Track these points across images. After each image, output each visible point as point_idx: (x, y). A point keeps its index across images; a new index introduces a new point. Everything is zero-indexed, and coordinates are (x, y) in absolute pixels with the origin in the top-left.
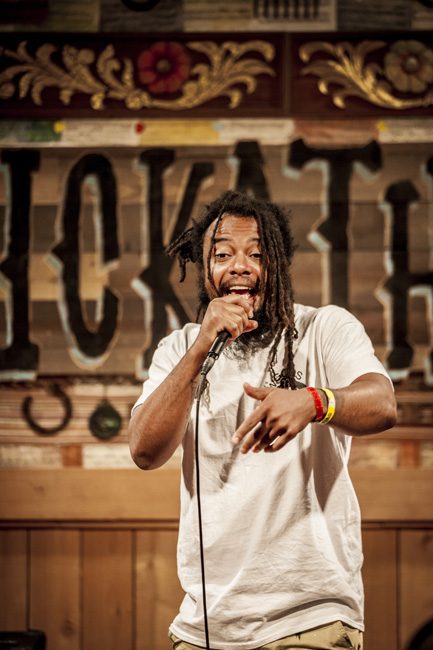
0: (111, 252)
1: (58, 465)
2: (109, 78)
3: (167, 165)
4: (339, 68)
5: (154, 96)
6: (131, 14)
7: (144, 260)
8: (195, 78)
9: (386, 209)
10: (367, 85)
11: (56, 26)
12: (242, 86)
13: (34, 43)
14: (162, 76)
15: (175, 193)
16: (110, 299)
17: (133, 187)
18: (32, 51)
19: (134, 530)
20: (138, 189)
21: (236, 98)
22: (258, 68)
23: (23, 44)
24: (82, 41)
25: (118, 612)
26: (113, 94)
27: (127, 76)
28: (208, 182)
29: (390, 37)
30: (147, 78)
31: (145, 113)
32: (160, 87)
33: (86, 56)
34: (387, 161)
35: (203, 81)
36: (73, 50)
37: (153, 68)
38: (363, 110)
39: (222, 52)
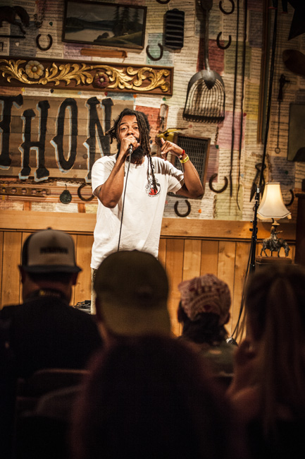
4: (9, 69)
9: (24, 119)
10: (19, 75)
29: (28, 59)
34: (24, 102)
38: (17, 84)
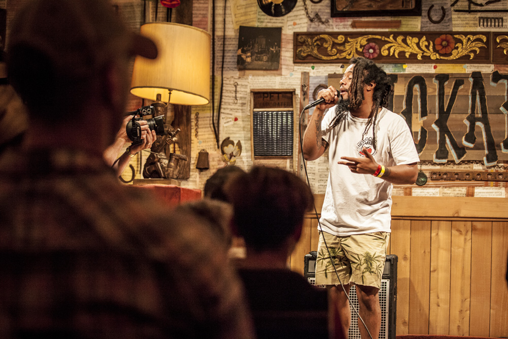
0: (424, 113)
1: (402, 195)
2: (424, 48)
3: (446, 81)
5: (440, 55)
6: (432, 25)
7: (437, 117)
8: (457, 48)
11: (404, 29)
12: (474, 52)
13: (396, 35)
14: (444, 47)
15: (448, 91)
16: (423, 131)
17: (433, 88)
18: (395, 38)
19: (431, 220)
20: (435, 89)
21: (472, 55)
22: (480, 45)
23: (392, 35)
24: (413, 34)
25: (425, 252)
26: (425, 54)
27: (431, 48)
28: (461, 87)
30: (438, 48)
31: (438, 61)
32: (443, 51)
33: (416, 40)
35: (460, 49)
36: (410, 38)
37: (441, 44)
39: (467, 38)
